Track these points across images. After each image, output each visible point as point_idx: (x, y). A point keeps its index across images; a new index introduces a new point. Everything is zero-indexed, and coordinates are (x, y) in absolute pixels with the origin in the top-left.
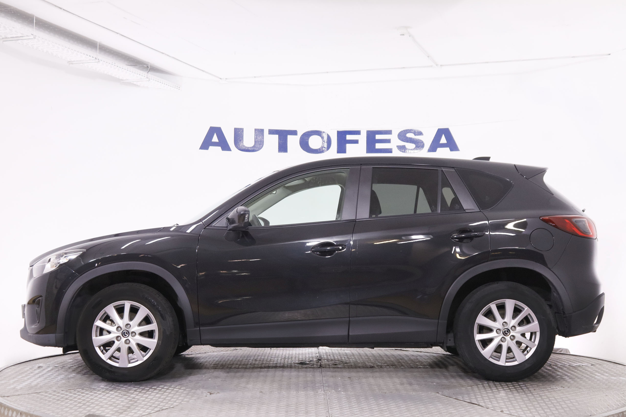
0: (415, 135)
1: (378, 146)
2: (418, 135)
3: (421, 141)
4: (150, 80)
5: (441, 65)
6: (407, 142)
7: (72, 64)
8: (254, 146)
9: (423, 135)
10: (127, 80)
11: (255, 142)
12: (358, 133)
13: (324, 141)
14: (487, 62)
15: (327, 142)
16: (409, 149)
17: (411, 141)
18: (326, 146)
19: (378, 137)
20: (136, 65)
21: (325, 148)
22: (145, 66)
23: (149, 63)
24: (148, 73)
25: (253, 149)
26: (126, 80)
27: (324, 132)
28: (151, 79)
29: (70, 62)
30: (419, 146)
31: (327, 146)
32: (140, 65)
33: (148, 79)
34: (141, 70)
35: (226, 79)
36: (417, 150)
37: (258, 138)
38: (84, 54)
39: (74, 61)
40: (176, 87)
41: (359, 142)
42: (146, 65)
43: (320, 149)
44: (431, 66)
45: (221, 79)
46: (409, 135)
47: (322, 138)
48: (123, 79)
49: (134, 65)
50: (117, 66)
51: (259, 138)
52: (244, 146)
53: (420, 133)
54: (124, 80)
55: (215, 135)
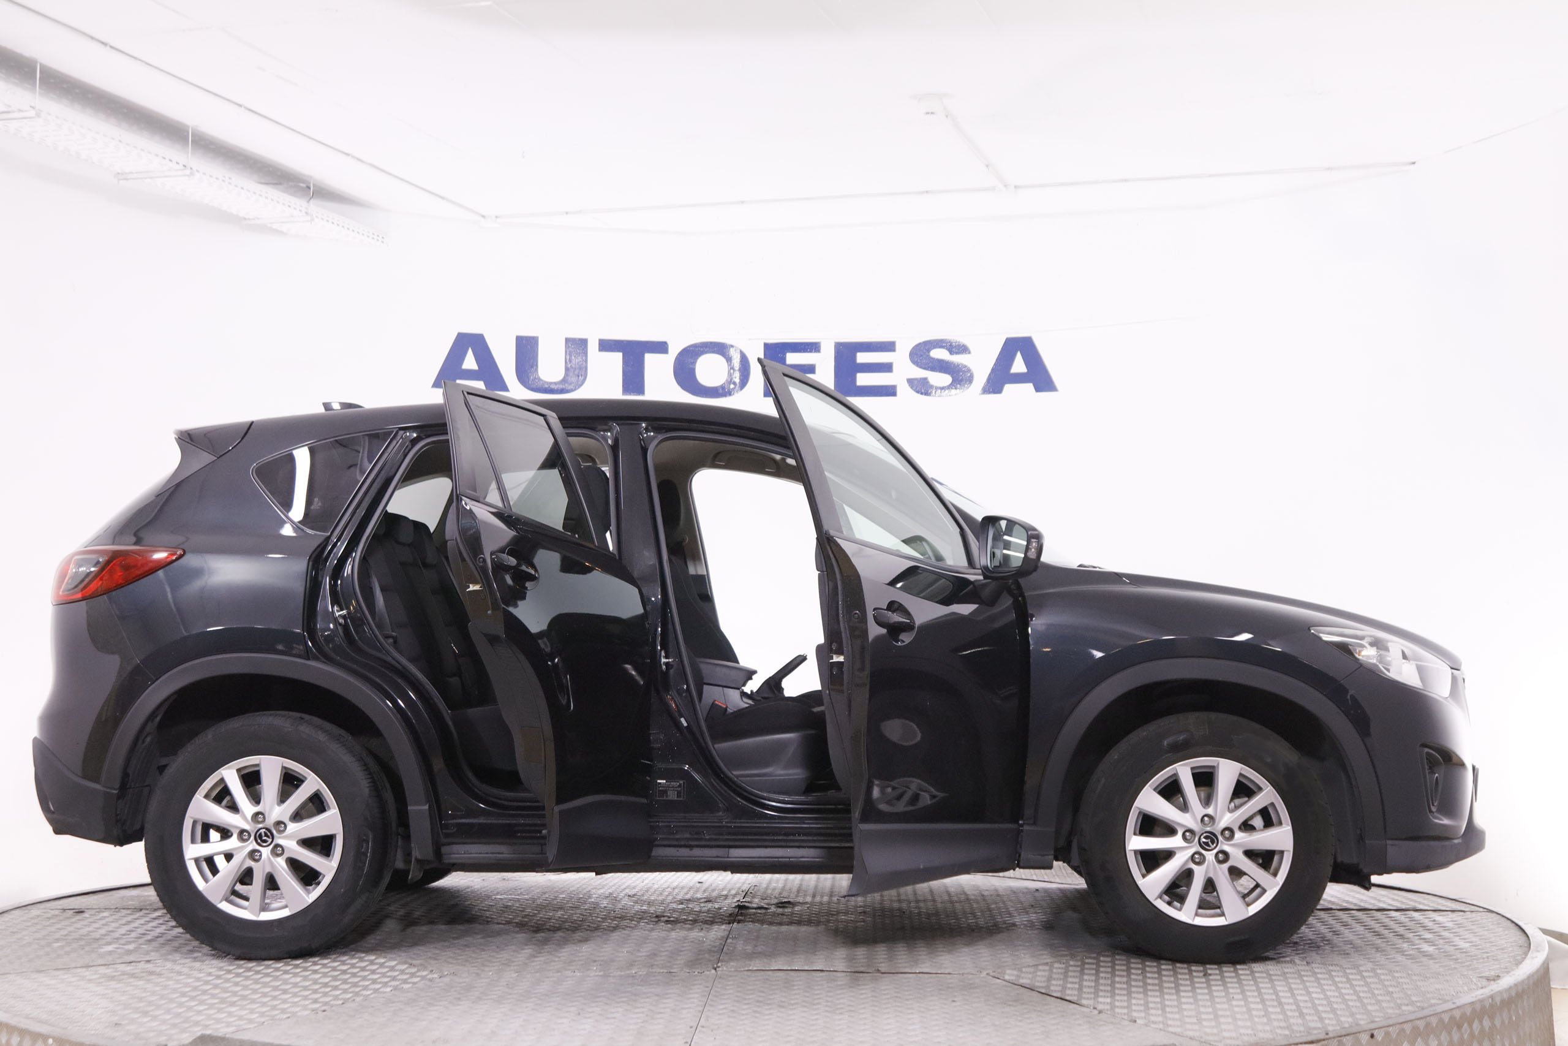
0: (951, 352)
1: (863, 379)
2: (957, 353)
3: (965, 366)
4: (312, 220)
5: (1015, 187)
6: (933, 369)
7: (126, 179)
8: (564, 381)
9: (969, 353)
10: (258, 219)
11: (567, 369)
12: (812, 347)
13: (732, 368)
14: (1126, 181)
15: (740, 370)
16: (937, 388)
17: (942, 366)
18: (737, 380)
19: (862, 358)
20: (280, 184)
21: (735, 383)
22: (302, 185)
23: (311, 177)
24: (308, 202)
25: (561, 386)
26: (254, 219)
27: (732, 346)
28: (317, 217)
29: (121, 176)
30: (962, 380)
31: (740, 379)
32: (290, 184)
33: (308, 218)
34: (291, 194)
35: (497, 217)
36: (956, 389)
37: (574, 362)
38: (157, 155)
39: (131, 173)
40: (375, 237)
41: (817, 370)
42: (303, 183)
43: (722, 387)
44: (993, 189)
45: (483, 216)
46: (938, 354)
47: (729, 360)
48: (247, 217)
49: (276, 184)
50: (236, 186)
51: (576, 360)
52: (539, 379)
53: (963, 349)
54: (249, 219)
55: (470, 353)
